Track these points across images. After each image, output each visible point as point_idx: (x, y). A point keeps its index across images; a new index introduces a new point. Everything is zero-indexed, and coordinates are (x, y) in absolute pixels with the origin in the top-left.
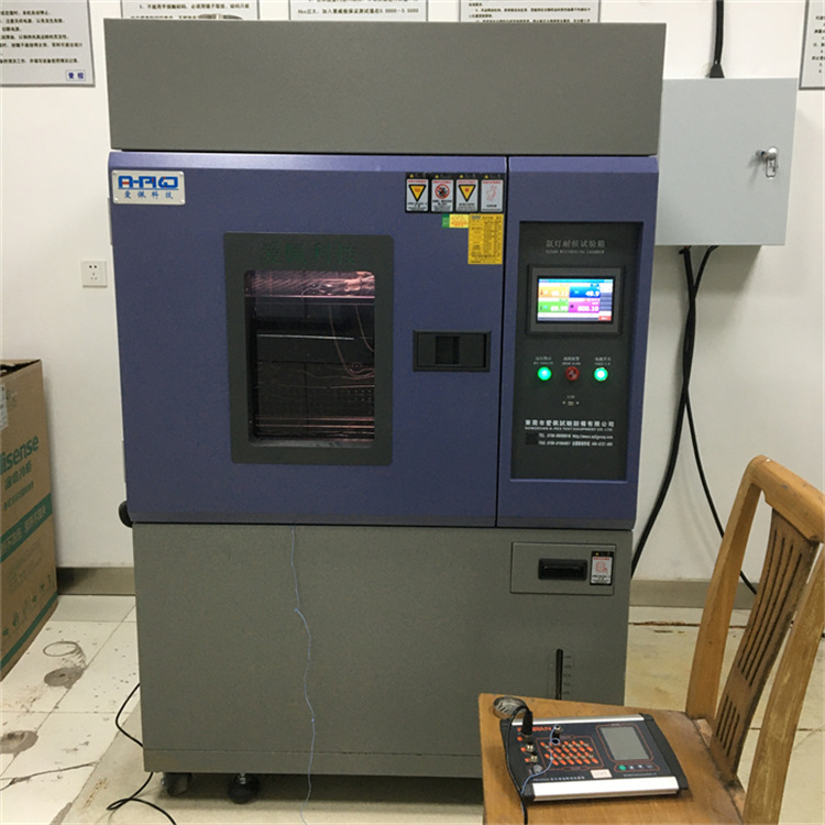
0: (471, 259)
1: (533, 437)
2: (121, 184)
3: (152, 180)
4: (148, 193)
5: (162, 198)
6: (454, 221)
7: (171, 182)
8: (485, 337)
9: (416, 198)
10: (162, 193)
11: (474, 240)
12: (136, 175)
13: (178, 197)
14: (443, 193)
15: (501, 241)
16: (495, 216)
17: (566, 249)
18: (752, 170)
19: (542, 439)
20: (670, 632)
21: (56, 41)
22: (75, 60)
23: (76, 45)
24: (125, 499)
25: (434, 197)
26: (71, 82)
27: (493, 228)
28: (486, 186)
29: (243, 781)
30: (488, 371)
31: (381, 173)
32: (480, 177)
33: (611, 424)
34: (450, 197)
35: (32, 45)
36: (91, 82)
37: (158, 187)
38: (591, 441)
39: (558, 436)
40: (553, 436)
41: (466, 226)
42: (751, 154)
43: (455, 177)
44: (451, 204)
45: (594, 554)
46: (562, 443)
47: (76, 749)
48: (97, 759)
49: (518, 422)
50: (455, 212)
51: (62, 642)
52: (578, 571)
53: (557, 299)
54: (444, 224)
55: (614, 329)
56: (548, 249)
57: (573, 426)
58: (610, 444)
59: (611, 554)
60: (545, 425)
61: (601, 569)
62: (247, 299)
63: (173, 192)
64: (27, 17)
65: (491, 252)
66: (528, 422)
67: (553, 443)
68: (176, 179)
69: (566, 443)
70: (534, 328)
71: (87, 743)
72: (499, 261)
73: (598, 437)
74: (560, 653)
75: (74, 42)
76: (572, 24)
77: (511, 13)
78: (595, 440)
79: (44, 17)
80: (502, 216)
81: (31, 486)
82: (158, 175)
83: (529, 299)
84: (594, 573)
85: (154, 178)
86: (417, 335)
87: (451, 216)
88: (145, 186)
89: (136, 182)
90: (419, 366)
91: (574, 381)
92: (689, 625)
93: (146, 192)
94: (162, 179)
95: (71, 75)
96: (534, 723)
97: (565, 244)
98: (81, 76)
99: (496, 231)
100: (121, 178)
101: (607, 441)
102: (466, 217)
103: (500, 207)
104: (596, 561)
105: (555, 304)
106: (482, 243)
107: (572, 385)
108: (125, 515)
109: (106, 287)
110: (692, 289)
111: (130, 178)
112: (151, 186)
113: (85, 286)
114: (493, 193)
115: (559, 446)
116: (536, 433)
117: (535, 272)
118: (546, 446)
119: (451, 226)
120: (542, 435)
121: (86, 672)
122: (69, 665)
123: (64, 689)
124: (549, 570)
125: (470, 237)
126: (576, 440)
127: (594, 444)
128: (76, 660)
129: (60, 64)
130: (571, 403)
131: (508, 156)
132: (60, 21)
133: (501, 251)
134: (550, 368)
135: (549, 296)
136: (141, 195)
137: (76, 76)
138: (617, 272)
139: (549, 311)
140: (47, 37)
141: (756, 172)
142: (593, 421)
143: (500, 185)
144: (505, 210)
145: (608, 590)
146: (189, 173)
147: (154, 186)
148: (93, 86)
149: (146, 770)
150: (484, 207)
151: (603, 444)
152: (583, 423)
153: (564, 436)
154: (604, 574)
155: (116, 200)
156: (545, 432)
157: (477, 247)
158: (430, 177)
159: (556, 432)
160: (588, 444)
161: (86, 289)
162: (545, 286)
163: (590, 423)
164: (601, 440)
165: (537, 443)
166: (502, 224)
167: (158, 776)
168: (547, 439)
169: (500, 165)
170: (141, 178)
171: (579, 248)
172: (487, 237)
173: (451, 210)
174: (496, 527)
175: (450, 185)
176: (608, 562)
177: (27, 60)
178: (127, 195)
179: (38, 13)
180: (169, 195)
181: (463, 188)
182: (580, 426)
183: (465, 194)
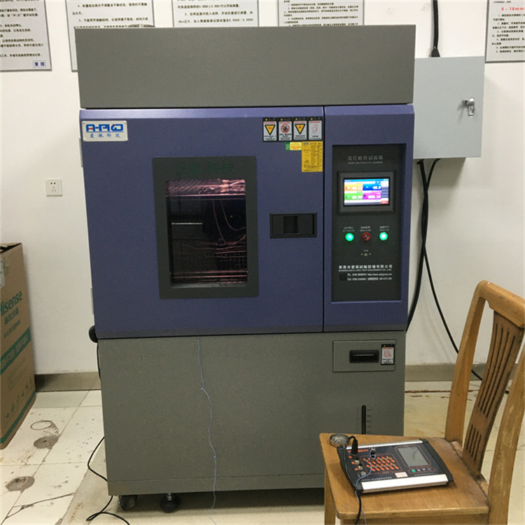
0: (304, 169)
1: (344, 276)
2: (88, 129)
3: (107, 126)
4: (104, 135)
5: (113, 137)
6: (293, 146)
7: (119, 128)
8: (314, 216)
9: (269, 132)
10: (113, 134)
11: (304, 157)
12: (97, 124)
13: (123, 137)
14: (285, 129)
15: (321, 158)
16: (317, 143)
17: (359, 161)
18: (460, 111)
19: (350, 277)
20: (420, 396)
21: (26, 43)
22: (39, 55)
23: (39, 45)
24: (94, 324)
25: (280, 132)
26: (37, 68)
27: (316, 150)
28: (312, 124)
29: (170, 498)
30: (316, 236)
31: (247, 118)
32: (308, 119)
33: (391, 266)
34: (290, 132)
35: (11, 46)
36: (49, 68)
37: (111, 130)
38: (379, 277)
39: (359, 275)
40: (356, 275)
41: (300, 149)
42: (459, 102)
43: (292, 119)
44: (291, 136)
45: (383, 346)
46: (361, 279)
47: (60, 486)
48: (74, 491)
49: (334, 267)
50: (293, 141)
51: (42, 421)
52: (374, 357)
53: (355, 192)
54: (287, 148)
55: (390, 208)
56: (350, 161)
57: (368, 269)
58: (390, 278)
59: (393, 346)
60: (351, 269)
61: (387, 355)
62: (167, 198)
63: (120, 133)
64: (7, 28)
65: (316, 164)
66: (340, 267)
67: (356, 279)
68: (122, 125)
69: (364, 279)
70: (342, 210)
71: (66, 482)
72: (321, 170)
73: (383, 275)
74: (364, 408)
75: (38, 43)
76: (347, 27)
77: (310, 20)
78: (381, 277)
79: (18, 28)
80: (322, 142)
81: (18, 323)
82: (111, 123)
83: (339, 192)
84: (383, 357)
85: (108, 125)
86: (272, 216)
87: (291, 143)
88: (103, 130)
89: (97, 128)
90: (274, 235)
91: (368, 241)
92: (432, 392)
93: (103, 134)
94: (113, 126)
95: (37, 64)
96: (359, 447)
97: (359, 158)
98: (42, 64)
99: (318, 151)
100: (87, 126)
101: (388, 277)
102: (300, 143)
103: (320, 137)
104: (384, 350)
105: (354, 195)
106: (310, 159)
107: (366, 244)
108: (93, 335)
109: (61, 196)
110: (426, 185)
111: (93, 125)
112: (106, 130)
113: (48, 196)
114: (316, 128)
115: (360, 281)
116: (346, 273)
117: (342, 175)
118: (352, 281)
119: (291, 149)
120: (349, 275)
121: (60, 439)
122: (48, 435)
123: (47, 450)
124: (355, 357)
125: (303, 156)
126: (369, 277)
127: (381, 279)
128: (52, 431)
129: (30, 57)
130: (366, 255)
131: (324, 106)
132: (29, 30)
133: (321, 164)
134: (353, 233)
135: (351, 190)
136: (101, 136)
137: (39, 64)
138: (391, 174)
139: (351, 199)
140: (20, 40)
141: (462, 112)
142: (380, 264)
143: (320, 124)
144: (324, 139)
145: (392, 368)
146: (130, 122)
147: (109, 130)
148: (50, 70)
149: (109, 495)
150: (310, 137)
151: (386, 278)
152: (374, 267)
153: (363, 274)
154: (389, 358)
155: (85, 139)
156: (351, 273)
157: (307, 161)
158: (278, 120)
159: (357, 272)
160: (377, 279)
161: (49, 197)
162: (348, 184)
163: (378, 266)
164: (385, 276)
165: (346, 279)
166: (322, 147)
167: (116, 498)
168: (352, 277)
169: (319, 112)
170: (100, 126)
171: (368, 160)
172: (313, 155)
173: (291, 139)
174: (323, 332)
175: (290, 124)
176: (391, 351)
177: (9, 55)
178: (92, 136)
179: (14, 26)
180: (117, 135)
181: (298, 126)
182: (372, 268)
183: (299, 129)
